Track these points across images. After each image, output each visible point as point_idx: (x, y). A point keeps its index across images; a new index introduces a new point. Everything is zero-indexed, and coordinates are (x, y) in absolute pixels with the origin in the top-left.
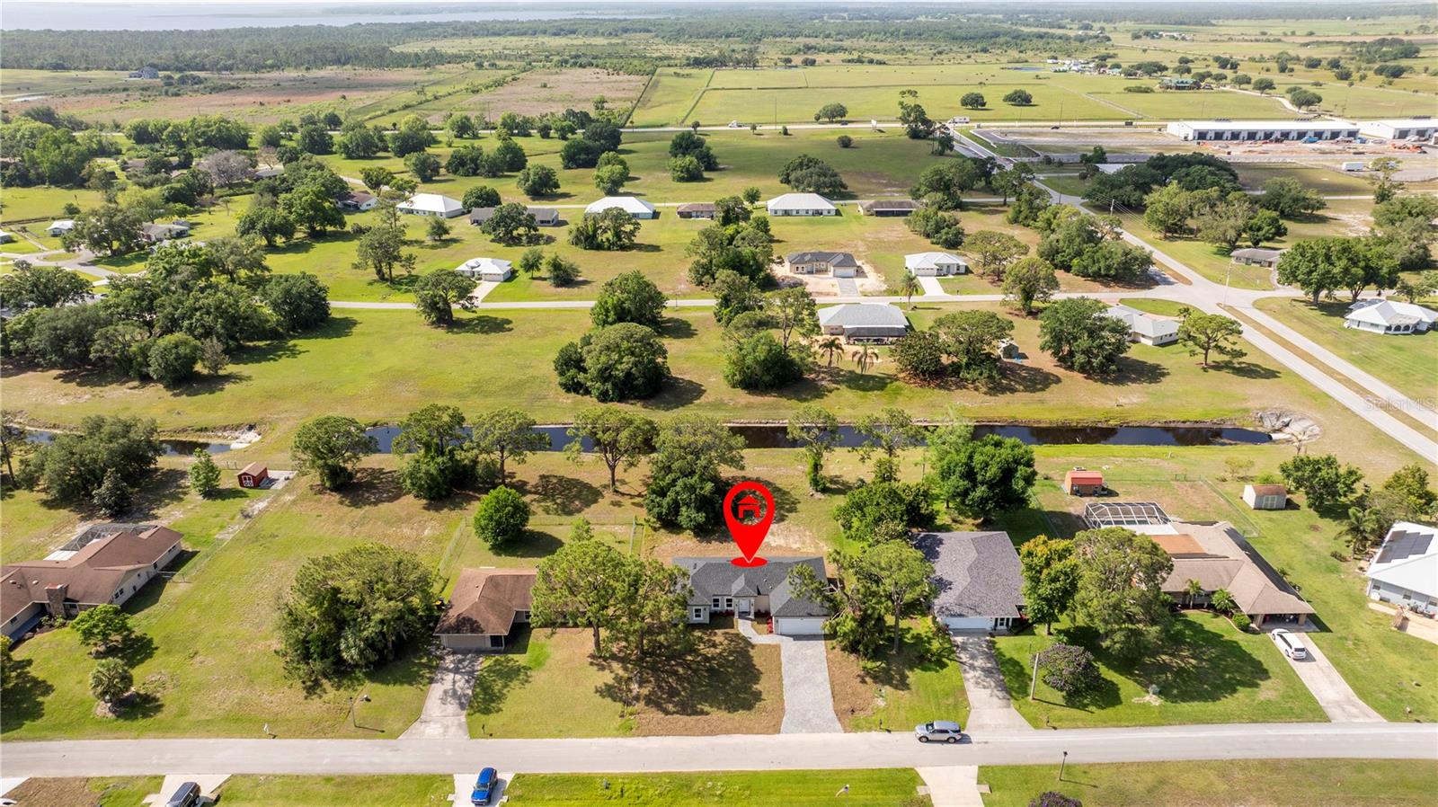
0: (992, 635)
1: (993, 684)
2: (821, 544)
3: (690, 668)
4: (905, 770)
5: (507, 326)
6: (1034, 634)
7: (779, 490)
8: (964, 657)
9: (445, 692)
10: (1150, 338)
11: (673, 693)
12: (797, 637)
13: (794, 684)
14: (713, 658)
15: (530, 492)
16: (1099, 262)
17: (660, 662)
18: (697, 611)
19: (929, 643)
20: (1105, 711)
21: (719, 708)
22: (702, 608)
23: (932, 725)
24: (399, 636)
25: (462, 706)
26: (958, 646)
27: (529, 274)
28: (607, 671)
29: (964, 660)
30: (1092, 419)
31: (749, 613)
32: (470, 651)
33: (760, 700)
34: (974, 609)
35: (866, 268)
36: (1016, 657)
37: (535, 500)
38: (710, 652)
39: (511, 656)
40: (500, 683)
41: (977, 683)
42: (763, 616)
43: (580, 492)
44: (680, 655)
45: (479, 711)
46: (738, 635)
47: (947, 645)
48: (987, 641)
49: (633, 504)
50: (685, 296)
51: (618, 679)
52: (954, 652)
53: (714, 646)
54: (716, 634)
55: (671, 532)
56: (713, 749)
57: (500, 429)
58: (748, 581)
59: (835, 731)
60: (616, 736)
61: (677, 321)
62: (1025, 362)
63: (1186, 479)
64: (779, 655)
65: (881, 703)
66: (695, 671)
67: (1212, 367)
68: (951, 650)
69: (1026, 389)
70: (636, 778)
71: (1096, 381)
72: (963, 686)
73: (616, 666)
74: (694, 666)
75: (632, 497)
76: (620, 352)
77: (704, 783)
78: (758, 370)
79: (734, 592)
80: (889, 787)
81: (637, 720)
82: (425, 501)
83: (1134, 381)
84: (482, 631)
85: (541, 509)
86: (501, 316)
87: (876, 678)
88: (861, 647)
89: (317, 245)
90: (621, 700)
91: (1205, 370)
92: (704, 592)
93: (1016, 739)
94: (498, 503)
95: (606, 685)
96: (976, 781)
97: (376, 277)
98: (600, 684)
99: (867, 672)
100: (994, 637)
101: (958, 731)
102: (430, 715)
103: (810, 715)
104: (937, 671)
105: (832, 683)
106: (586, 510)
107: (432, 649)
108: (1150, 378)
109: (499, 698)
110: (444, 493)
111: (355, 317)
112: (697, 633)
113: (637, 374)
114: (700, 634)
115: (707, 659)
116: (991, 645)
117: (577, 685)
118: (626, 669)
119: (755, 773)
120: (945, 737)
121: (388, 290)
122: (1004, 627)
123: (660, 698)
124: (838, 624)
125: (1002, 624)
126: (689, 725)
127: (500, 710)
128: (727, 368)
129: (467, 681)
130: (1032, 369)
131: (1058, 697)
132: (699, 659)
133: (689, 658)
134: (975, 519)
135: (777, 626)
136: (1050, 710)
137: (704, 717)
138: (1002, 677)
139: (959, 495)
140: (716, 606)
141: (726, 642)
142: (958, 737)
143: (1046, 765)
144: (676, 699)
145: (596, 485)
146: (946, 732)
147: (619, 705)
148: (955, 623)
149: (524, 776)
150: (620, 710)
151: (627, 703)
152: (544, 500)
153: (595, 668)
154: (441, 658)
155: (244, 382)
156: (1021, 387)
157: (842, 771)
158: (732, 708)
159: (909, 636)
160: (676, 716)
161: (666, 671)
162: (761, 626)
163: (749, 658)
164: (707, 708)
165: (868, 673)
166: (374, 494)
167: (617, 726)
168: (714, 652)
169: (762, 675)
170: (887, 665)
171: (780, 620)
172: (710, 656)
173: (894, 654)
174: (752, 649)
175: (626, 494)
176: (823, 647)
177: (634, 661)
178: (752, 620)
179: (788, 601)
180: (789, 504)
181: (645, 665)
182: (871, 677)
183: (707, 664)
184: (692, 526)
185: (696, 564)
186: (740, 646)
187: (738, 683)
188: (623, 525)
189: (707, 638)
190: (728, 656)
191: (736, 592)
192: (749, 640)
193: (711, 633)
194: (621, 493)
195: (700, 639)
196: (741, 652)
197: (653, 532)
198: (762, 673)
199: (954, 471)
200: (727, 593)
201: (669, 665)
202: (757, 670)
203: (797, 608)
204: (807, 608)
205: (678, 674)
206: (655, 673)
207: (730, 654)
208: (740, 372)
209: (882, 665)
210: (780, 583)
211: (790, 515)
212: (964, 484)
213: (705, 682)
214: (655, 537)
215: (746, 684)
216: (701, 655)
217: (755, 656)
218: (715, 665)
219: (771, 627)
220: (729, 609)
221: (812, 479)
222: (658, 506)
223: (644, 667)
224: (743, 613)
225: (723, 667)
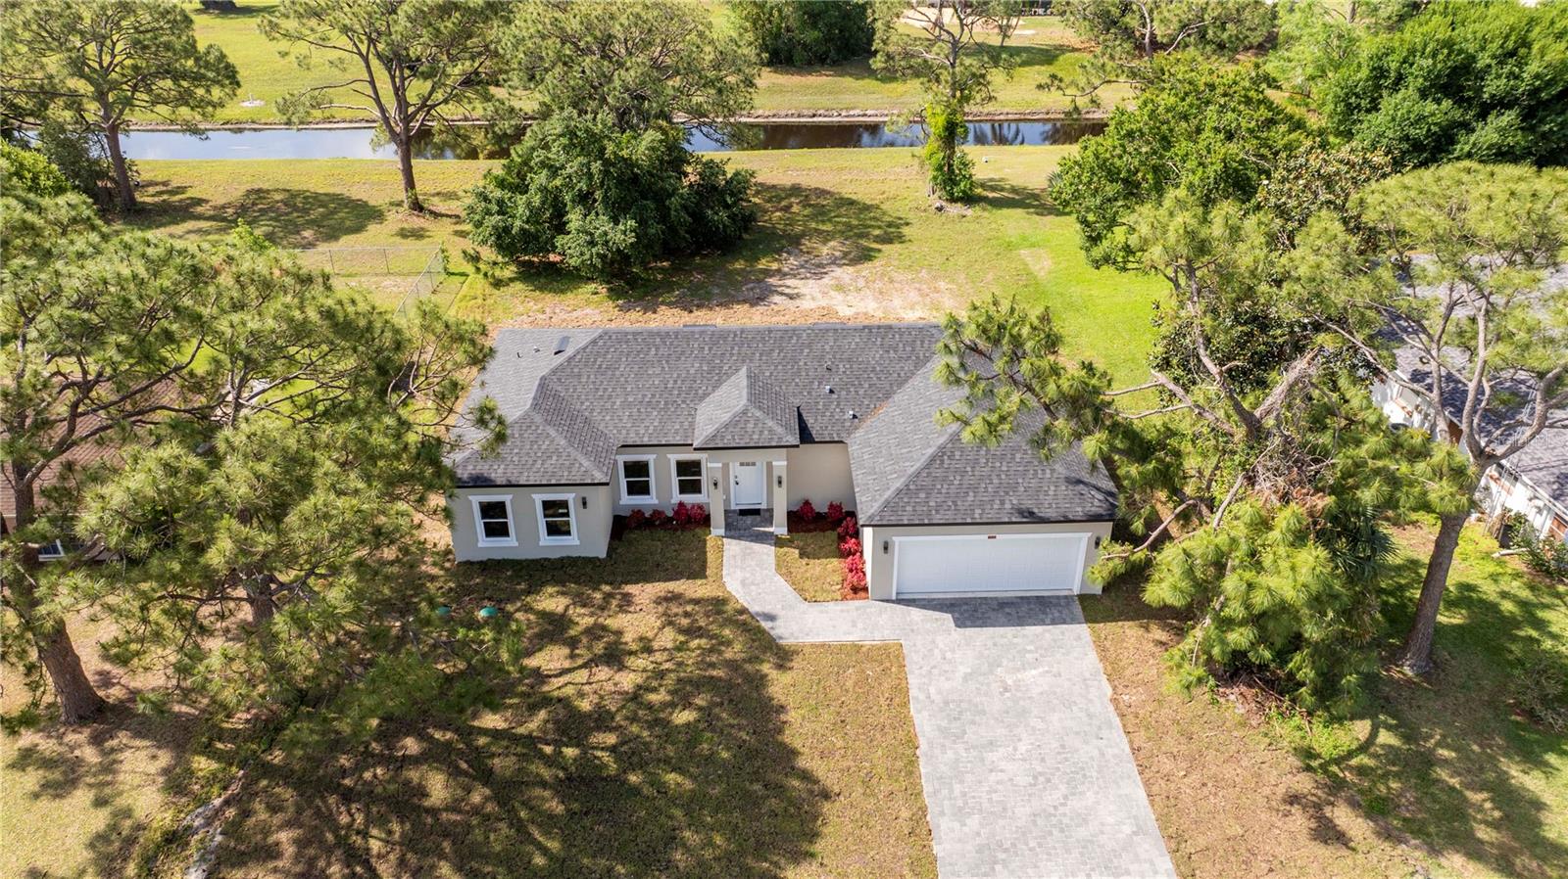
3: (486, 776)
7: (851, 203)
12: (971, 611)
14: (601, 719)
15: (200, 217)
17: (348, 743)
18: (552, 508)
19: (1537, 625)
22: (569, 496)
28: (81, 797)
31: (766, 515)
38: (590, 686)
42: (823, 527)
43: (329, 214)
44: (452, 706)
46: (718, 604)
51: (118, 843)
53: (614, 657)
54: (626, 603)
55: (541, 289)
58: (758, 393)
64: (901, 691)
66: (506, 790)
73: (141, 768)
74: (502, 764)
79: (703, 434)
92: (584, 432)
99: (1328, 775)
112: (551, 601)
114: (556, 604)
115: (573, 725)
118: (177, 784)
132: (534, 724)
133: (492, 721)
135: (883, 569)
140: (639, 488)
141: (668, 638)
145: (375, 199)
152: (221, 230)
153: (33, 781)
161: (365, 796)
162: (817, 567)
163: (764, 714)
165: (1337, 783)
168: (609, 687)
169: (826, 807)
170: (1407, 738)
171: (900, 540)
172: (585, 705)
173: (1409, 681)
174: (780, 667)
175: (442, 215)
176: (1092, 656)
177: (235, 735)
178: (779, 542)
179: (933, 459)
180: (880, 227)
181: (277, 757)
182: (1353, 804)
183: (570, 752)
184: (597, 261)
185: (565, 340)
186: (729, 654)
187: (708, 854)
188: (409, 274)
189: (589, 621)
190: (673, 705)
191: (710, 430)
192: (766, 625)
193: (608, 596)
194: (432, 212)
195: (555, 629)
196: (730, 685)
197: (489, 290)
198: (826, 795)
199: (1400, 78)
200: (678, 440)
201: (384, 760)
202: (806, 776)
203: (975, 489)
204: (1014, 488)
205: (419, 809)
206: (310, 801)
207: (682, 697)
208: (754, 23)
209: (1385, 737)
210: (888, 396)
211: (885, 247)
212: (1440, 111)
213: (545, 851)
214: (490, 301)
215: (750, 861)
216: (546, 701)
217: (790, 702)
218: (605, 756)
219: (857, 570)
220: (690, 499)
221: (940, 168)
222: (501, 212)
223: (268, 770)
224: (744, 513)
225: (642, 766)
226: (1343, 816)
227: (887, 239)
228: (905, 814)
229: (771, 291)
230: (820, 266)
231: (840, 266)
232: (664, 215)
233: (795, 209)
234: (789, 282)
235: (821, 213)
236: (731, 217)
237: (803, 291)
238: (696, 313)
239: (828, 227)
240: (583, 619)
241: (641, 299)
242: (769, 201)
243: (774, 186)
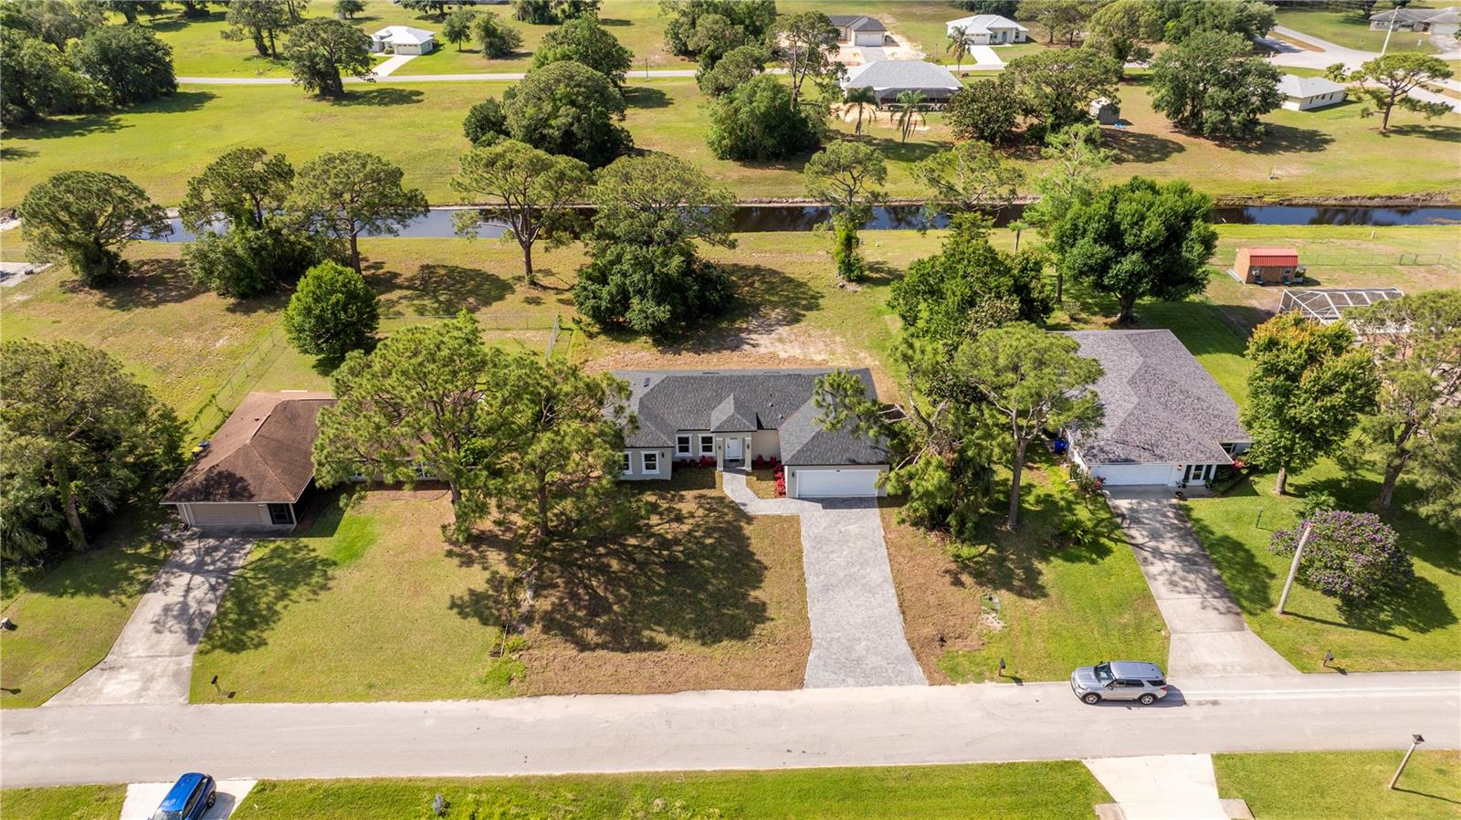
0: (1181, 496)
1: (1203, 585)
2: (862, 355)
3: (633, 561)
4: (1063, 766)
5: (415, 98)
6: (1256, 494)
7: (790, 280)
8: (1139, 535)
9: (167, 609)
10: (1295, 99)
11: (597, 606)
12: (829, 503)
13: (826, 588)
14: (676, 541)
15: (401, 287)
16: (1204, 22)
17: (576, 550)
18: (649, 457)
19: (1071, 510)
20: (1428, 636)
21: (684, 637)
22: (657, 452)
23: (1107, 669)
24: (95, 506)
25: (192, 636)
26: (1123, 516)
27: (456, 46)
28: (477, 567)
29: (1140, 540)
30: (1239, 195)
31: (742, 462)
32: (231, 532)
33: (764, 620)
34: (1150, 449)
35: (896, 38)
36: (1233, 534)
37: (405, 297)
38: (670, 530)
39: (304, 541)
40: (272, 591)
41: (1173, 584)
42: (767, 467)
43: (479, 286)
44: (615, 536)
45: (223, 646)
46: (722, 499)
47: (1105, 515)
48: (1173, 506)
49: (561, 301)
50: (659, 66)
51: (497, 582)
52: (1118, 527)
53: (679, 519)
54: (682, 498)
55: (615, 339)
56: (669, 723)
57: (337, 176)
58: (739, 406)
59: (911, 681)
60: (477, 696)
61: (647, 90)
62: (1128, 128)
63: (1415, 263)
64: (798, 533)
65: (994, 623)
66: (642, 566)
67: (1394, 132)
68: (1114, 522)
69: (1138, 159)
70: (504, 792)
71: (1234, 149)
72: (1146, 589)
73: (496, 558)
74: (639, 556)
75: (558, 291)
76: (554, 100)
77: (647, 801)
78: (756, 130)
79: (714, 425)
80: (1037, 805)
81: (525, 662)
82: (232, 300)
83: (1287, 149)
84: (251, 496)
85: (411, 309)
86: (409, 88)
87: (980, 577)
88: (952, 520)
89: (193, 24)
90: (498, 622)
91: (1384, 134)
92: (661, 423)
93: (1271, 695)
94: (319, 286)
95: (472, 592)
96: (1214, 792)
97: (257, 52)
98: (460, 591)
99: (964, 564)
100: (1184, 499)
101: (1161, 683)
102: (125, 656)
103: (860, 649)
104: (1093, 562)
105: (898, 585)
106: (484, 310)
107: (165, 529)
108: (1307, 146)
109: (266, 620)
110: (259, 286)
111: (214, 92)
112: (650, 497)
113: (579, 134)
114: (652, 499)
115: (664, 543)
116: (1184, 513)
117: (417, 593)
118: (512, 563)
119: (754, 777)
120: (1134, 693)
121: (269, 66)
122: (1201, 482)
123: (573, 617)
124: (911, 477)
125: (1197, 477)
126: (624, 672)
127: (263, 643)
128: (712, 131)
129: (213, 588)
130: (1142, 136)
131: (1329, 607)
132: (650, 543)
133: (632, 541)
134: (1107, 317)
135: (792, 484)
136: (1318, 633)
137: (654, 655)
138: (1216, 572)
139: (1092, 270)
140: (684, 450)
141: (701, 512)
142: (1160, 693)
143: (1352, 753)
144: (602, 620)
145: (505, 275)
146: (1138, 684)
147: (492, 633)
148: (1115, 475)
149: (274, 786)
150: (494, 641)
151: (508, 628)
152: (419, 297)
153: (456, 561)
154: (177, 545)
155: (25, 159)
156: (1131, 157)
157: (934, 768)
158: (710, 636)
159: (1031, 499)
160: (600, 653)
161: (588, 567)
162: (764, 484)
163: (742, 541)
164: (661, 637)
165: (966, 566)
166: (157, 292)
167: (483, 672)
168: (678, 530)
169: (766, 572)
170: (999, 552)
171: (798, 472)
172: (669, 537)
173: (1008, 531)
174: (748, 523)
175: (548, 288)
176: (879, 521)
177: (529, 547)
178: (747, 474)
179: (814, 437)
180: (806, 299)
181: (548, 554)
182: (970, 573)
183: (665, 553)
184: (649, 328)
185: (648, 380)
186: (727, 518)
187: (721, 587)
188: (539, 329)
189: (666, 506)
190: (704, 537)
191: (718, 424)
192: (742, 508)
193: (673, 496)
194: (542, 286)
195: (654, 508)
196: (727, 530)
197: (587, 340)
198: (766, 568)
199: (1085, 231)
200: (703, 428)
201: (594, 555)
202: (758, 562)
203: (831, 450)
204: (848, 450)
205: (608, 572)
206: (566, 569)
207: (708, 533)
208: (730, 133)
209: (991, 551)
210: (798, 408)
211: (808, 314)
212: (1102, 250)
213: (660, 585)
214: (589, 347)
215: (737, 589)
216: (653, 535)
217: (752, 536)
218: (679, 554)
219: (782, 485)
220: (707, 454)
221: (843, 262)
222: (594, 298)
223: (546, 559)
224: (731, 461)
225: (694, 558)
226: (965, 578)
227: (809, 308)
228: (796, 574)
229: (743, 342)
230: (770, 325)
231: (781, 326)
232: (685, 299)
233: (757, 285)
234: (754, 336)
235: (772, 288)
236: (720, 297)
237: (760, 342)
238: (703, 355)
239: (775, 299)
240: (664, 505)
241: (671, 346)
242: (741, 279)
243: (744, 267)
